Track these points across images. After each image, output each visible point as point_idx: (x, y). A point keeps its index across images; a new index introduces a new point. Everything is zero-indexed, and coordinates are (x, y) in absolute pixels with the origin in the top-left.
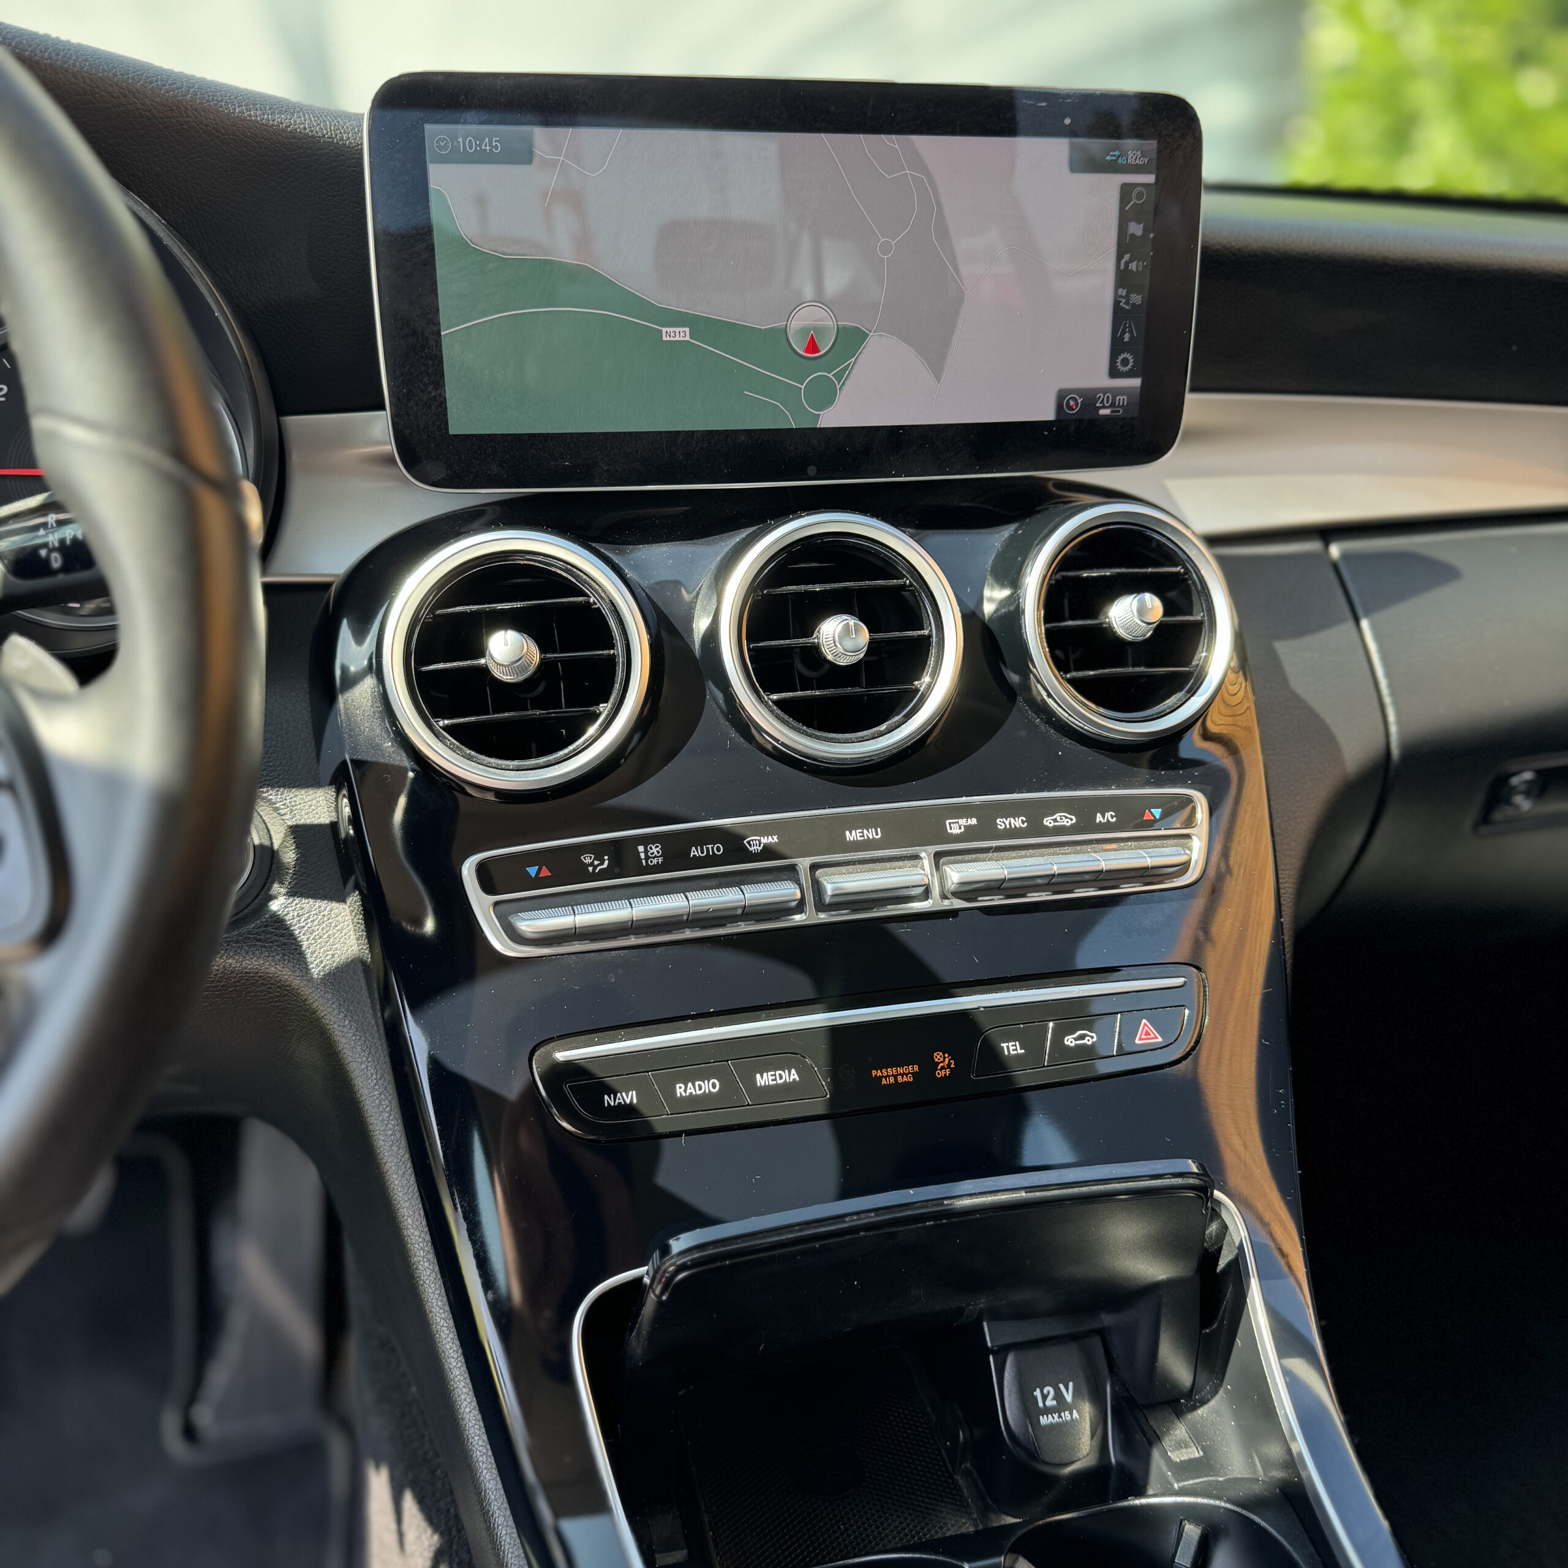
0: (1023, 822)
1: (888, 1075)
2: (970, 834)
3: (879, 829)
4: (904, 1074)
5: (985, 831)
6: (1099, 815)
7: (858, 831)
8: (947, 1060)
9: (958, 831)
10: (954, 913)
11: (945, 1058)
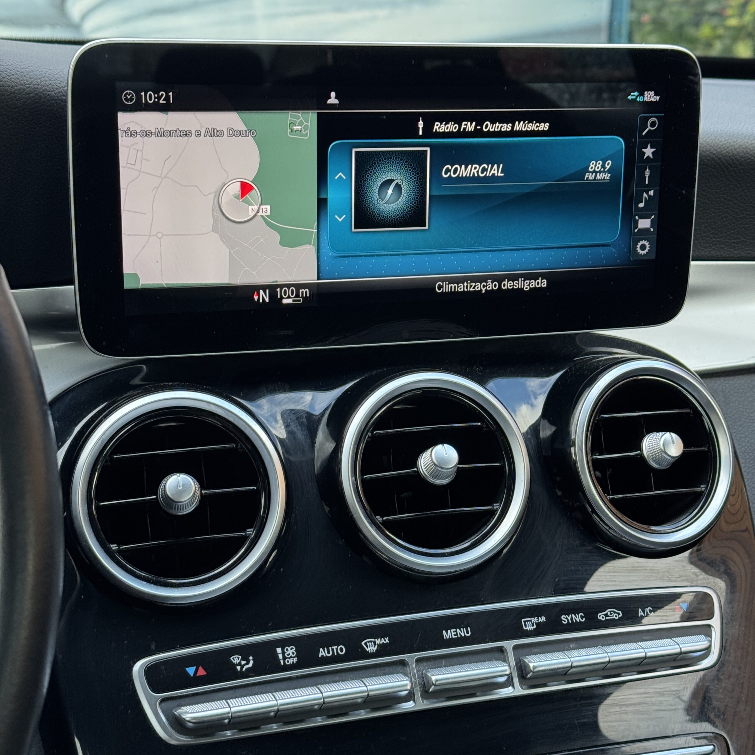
0: (582, 617)
6: (640, 610)
7: (452, 630)
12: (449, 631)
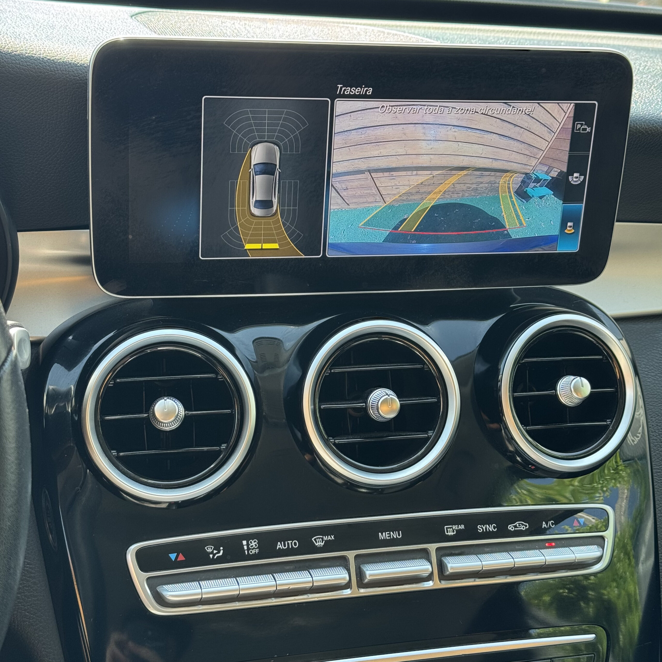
2: (460, 535)
3: (400, 532)
5: (470, 533)
9: (453, 534)
10: (447, 591)
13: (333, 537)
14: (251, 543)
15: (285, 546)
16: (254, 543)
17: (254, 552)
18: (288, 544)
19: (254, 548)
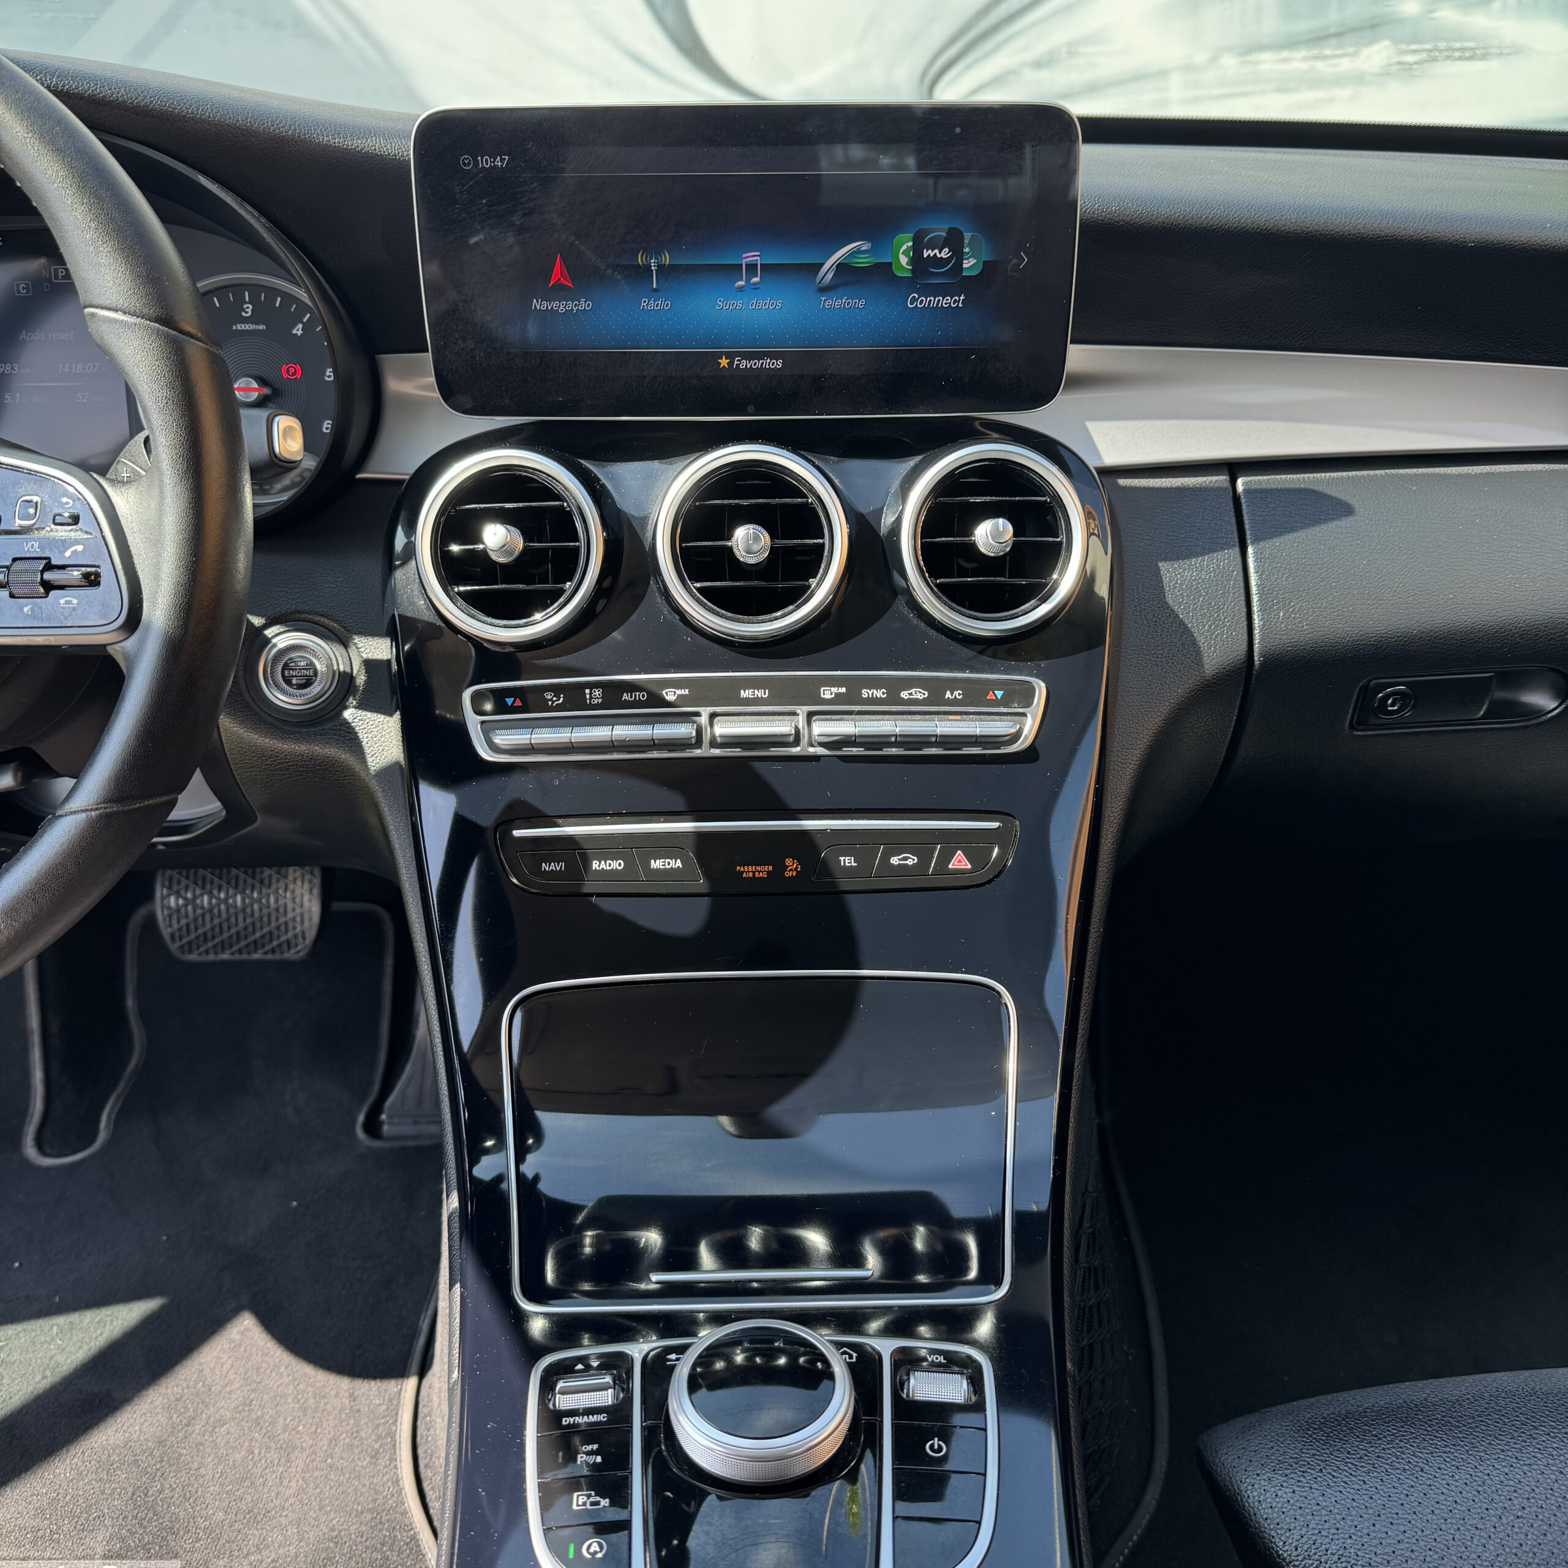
0: (883, 693)
1: (748, 871)
2: (838, 699)
3: (767, 691)
4: (762, 871)
5: (852, 697)
6: (948, 692)
7: (750, 691)
8: (795, 865)
9: (829, 697)
10: (817, 758)
11: (794, 863)
12: (747, 691)
13: (687, 691)
14: (595, 692)
15: (631, 697)
16: (597, 693)
17: (596, 701)
18: (635, 695)
19: (597, 698)
